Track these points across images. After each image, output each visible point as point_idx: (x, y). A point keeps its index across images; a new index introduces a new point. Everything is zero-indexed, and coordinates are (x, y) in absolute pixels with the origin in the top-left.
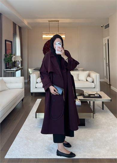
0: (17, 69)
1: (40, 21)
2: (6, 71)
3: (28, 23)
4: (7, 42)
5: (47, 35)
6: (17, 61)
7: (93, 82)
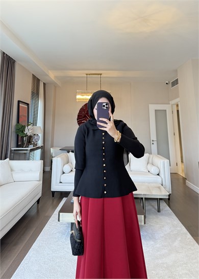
0: (32, 148)
5: (82, 95)
6: (35, 135)
7: (158, 175)
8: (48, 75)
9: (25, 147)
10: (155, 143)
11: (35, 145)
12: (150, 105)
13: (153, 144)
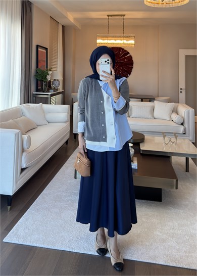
0: (53, 93)
1: (94, 15)
2: (36, 94)
3: (75, 19)
4: (39, 49)
5: (103, 40)
6: (55, 80)
7: (182, 124)
8: (66, 18)
9: (47, 92)
10: (184, 92)
11: (55, 90)
12: (180, 50)
13: (181, 92)
